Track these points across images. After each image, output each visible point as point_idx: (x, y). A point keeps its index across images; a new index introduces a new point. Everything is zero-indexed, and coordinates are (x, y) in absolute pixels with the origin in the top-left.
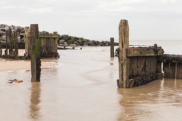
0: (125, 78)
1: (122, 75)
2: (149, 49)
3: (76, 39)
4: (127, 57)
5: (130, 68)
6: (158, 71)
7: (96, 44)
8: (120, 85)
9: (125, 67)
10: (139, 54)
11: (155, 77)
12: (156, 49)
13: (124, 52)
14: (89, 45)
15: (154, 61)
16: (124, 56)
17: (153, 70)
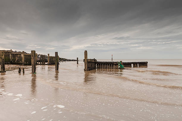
0: (86, 68)
1: (85, 67)
2: (93, 59)
3: (63, 59)
4: (87, 62)
5: (88, 65)
6: (95, 67)
7: (70, 60)
8: (85, 70)
9: (86, 65)
10: (90, 61)
11: (95, 68)
12: (95, 60)
13: (86, 60)
14: (68, 61)
15: (94, 63)
16: (86, 62)
17: (94, 66)
